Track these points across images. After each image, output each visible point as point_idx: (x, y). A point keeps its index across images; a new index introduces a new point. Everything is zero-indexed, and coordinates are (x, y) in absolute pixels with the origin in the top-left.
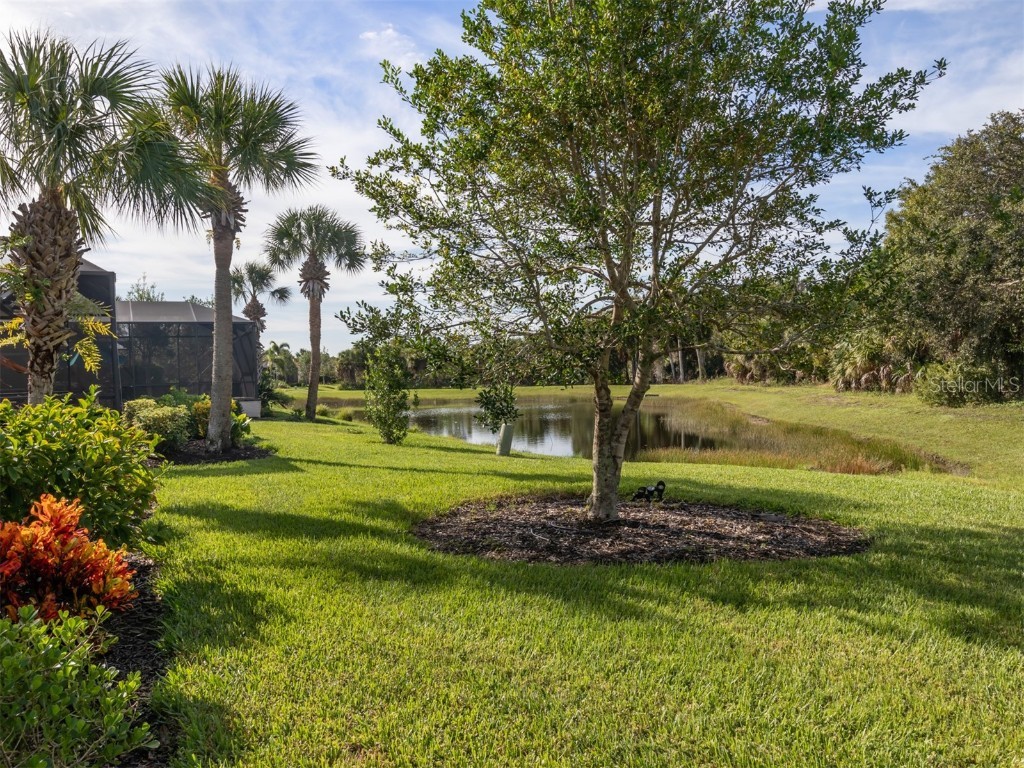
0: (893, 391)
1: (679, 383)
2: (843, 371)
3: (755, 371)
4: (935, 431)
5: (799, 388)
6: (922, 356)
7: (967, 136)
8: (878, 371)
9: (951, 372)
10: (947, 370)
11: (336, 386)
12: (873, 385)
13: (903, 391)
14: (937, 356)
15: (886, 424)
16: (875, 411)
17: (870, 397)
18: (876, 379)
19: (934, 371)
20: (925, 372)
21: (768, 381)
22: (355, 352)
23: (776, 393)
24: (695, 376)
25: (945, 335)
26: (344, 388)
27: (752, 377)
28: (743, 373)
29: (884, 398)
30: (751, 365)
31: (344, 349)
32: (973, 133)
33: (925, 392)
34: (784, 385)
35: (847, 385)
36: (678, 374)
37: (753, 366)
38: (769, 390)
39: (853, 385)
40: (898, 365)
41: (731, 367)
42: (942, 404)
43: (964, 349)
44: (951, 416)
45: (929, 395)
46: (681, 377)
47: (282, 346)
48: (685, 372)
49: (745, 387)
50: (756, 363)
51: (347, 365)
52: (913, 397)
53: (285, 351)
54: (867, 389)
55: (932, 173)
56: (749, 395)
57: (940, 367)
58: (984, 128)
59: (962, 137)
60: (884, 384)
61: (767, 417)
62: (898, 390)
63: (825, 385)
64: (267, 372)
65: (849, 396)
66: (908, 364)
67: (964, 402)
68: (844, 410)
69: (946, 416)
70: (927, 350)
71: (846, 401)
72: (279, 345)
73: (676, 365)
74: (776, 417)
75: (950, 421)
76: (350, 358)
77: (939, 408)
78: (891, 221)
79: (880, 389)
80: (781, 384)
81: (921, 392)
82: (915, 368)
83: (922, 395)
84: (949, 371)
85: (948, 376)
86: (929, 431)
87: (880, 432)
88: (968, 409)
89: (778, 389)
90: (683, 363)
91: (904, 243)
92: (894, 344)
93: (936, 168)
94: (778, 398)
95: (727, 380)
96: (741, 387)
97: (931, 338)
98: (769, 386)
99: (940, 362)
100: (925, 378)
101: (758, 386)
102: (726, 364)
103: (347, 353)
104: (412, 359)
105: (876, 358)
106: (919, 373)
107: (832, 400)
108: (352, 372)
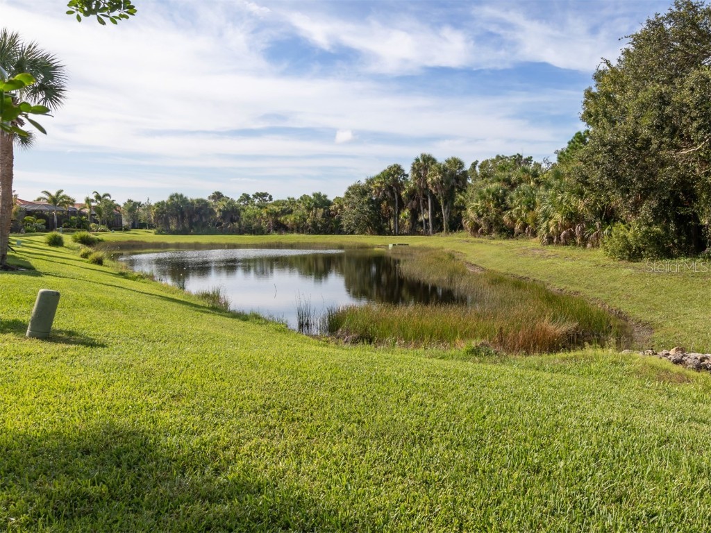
0: (585, 246)
1: (429, 235)
2: (548, 229)
3: (484, 227)
4: (618, 285)
5: (516, 241)
6: (609, 216)
7: (655, 20)
8: (574, 229)
9: (632, 231)
10: (629, 230)
11: (153, 231)
12: (570, 240)
13: (593, 246)
14: (622, 217)
15: (576, 275)
16: (569, 264)
17: (566, 250)
18: (572, 235)
19: (618, 229)
20: (610, 230)
21: (493, 235)
22: (169, 203)
23: (497, 245)
24: (441, 230)
25: (629, 197)
26: (159, 233)
27: (482, 232)
28: (476, 228)
29: (577, 252)
30: (481, 222)
31: (160, 200)
32: (660, 16)
33: (610, 247)
34: (504, 239)
35: (550, 240)
36: (427, 227)
37: (482, 223)
38: (493, 242)
39: (555, 241)
40: (590, 224)
41: (467, 224)
42: (623, 259)
43: (644, 210)
44: (631, 270)
45: (613, 251)
46: (430, 230)
47: (104, 196)
48: (434, 226)
49: (477, 239)
50: (485, 220)
51: (162, 213)
52: (601, 251)
53: (107, 200)
54: (566, 244)
55: (623, 57)
56: (477, 246)
57: (622, 226)
58: (669, 12)
59: (651, 19)
60: (578, 240)
61: (483, 266)
62: (589, 245)
63: (534, 240)
64: (84, 217)
65: (551, 249)
66: (597, 224)
67: (642, 257)
68: (544, 262)
69: (627, 270)
70: (612, 212)
71: (547, 254)
72: (101, 195)
73: (427, 221)
74: (489, 266)
75: (631, 275)
76: (165, 208)
77: (621, 262)
78: (588, 98)
79: (575, 244)
80: (502, 237)
81: (606, 248)
82: (602, 228)
83: (608, 251)
84: (631, 229)
85: (629, 234)
86: (612, 285)
87: (572, 284)
88: (645, 263)
89: (499, 242)
90: (432, 219)
91: (599, 114)
92: (587, 206)
93: (627, 52)
94: (496, 250)
95: (463, 233)
96: (473, 239)
97: (616, 200)
98: (494, 239)
99: (624, 223)
100: (610, 235)
101: (484, 239)
102: (463, 221)
103: (163, 203)
104: (220, 210)
105: (573, 218)
106: (606, 231)
107: (537, 252)
108: (166, 219)
